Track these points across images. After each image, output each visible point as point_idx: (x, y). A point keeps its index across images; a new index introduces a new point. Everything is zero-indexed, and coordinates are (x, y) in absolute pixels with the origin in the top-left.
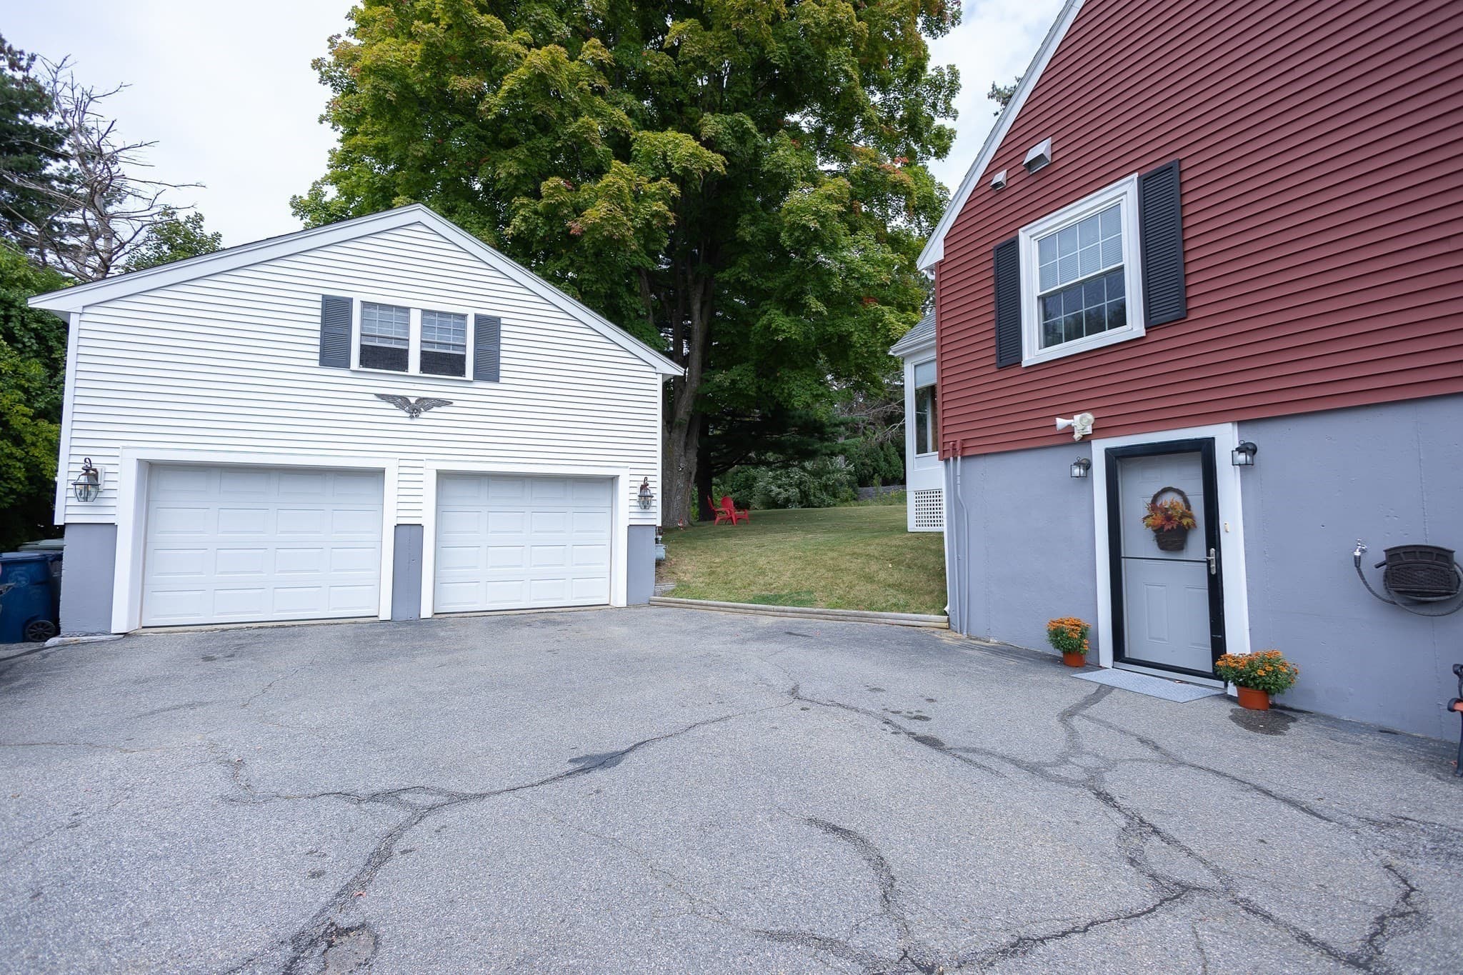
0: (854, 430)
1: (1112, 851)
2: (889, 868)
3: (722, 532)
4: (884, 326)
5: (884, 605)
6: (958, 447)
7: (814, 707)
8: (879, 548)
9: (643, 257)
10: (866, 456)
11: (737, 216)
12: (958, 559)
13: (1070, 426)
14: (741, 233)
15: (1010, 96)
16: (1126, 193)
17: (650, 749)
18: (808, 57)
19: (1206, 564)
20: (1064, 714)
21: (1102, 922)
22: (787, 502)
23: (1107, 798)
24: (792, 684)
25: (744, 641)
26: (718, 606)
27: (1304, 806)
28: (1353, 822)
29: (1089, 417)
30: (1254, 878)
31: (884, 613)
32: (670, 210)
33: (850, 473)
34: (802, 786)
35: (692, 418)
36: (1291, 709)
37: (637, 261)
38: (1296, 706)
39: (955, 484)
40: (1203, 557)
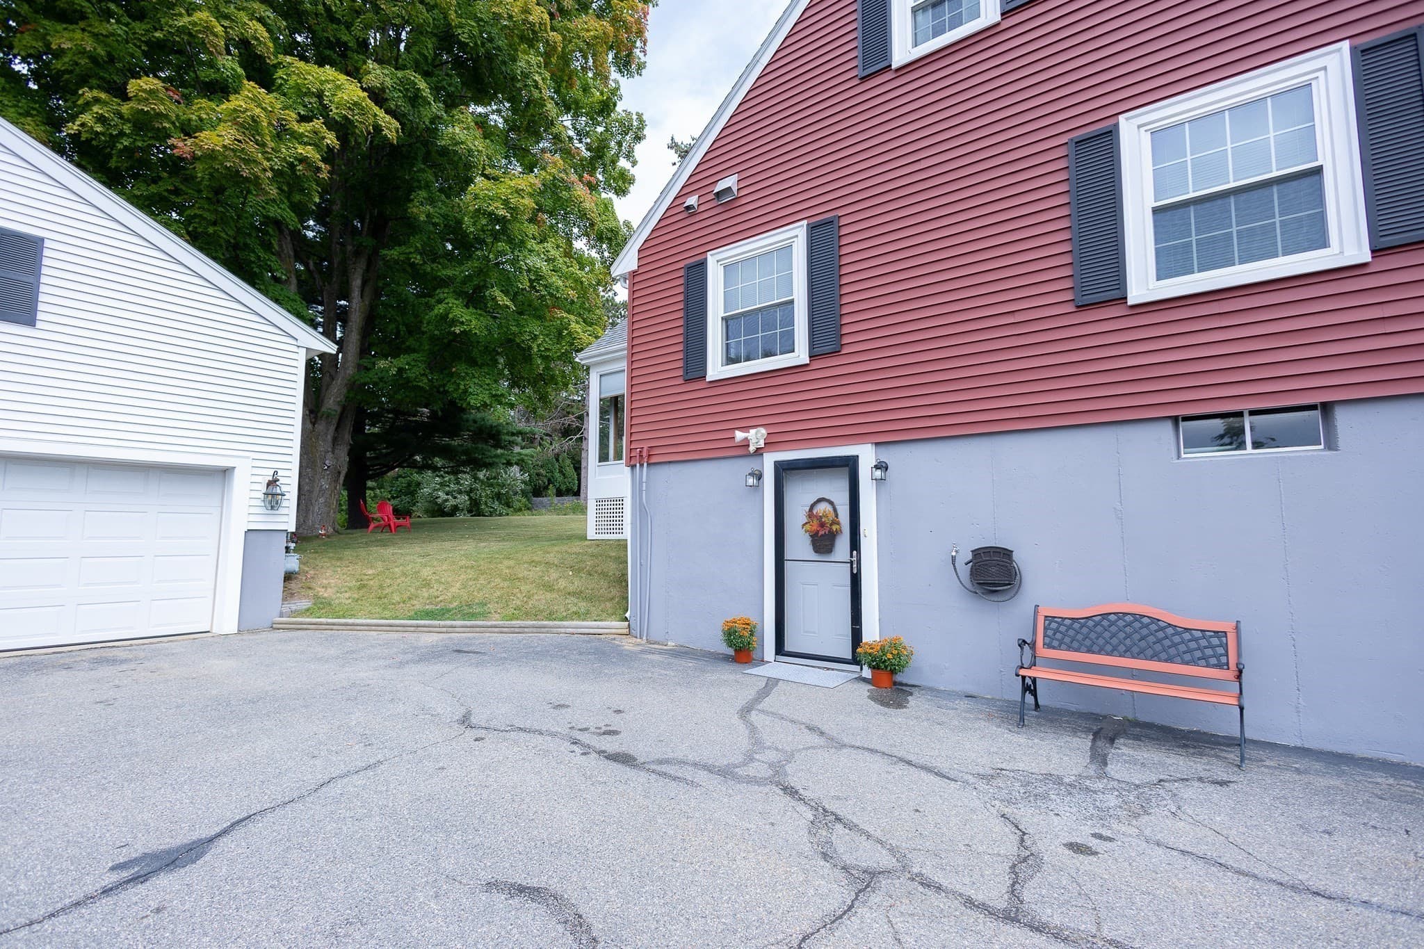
0: (530, 439)
1: (807, 848)
2: (589, 927)
3: (378, 541)
4: (570, 334)
5: (565, 614)
6: (644, 454)
7: (490, 736)
8: (560, 556)
9: (284, 209)
10: (542, 467)
11: (411, 190)
12: (641, 565)
13: (746, 439)
14: (415, 210)
15: (687, 152)
16: (797, 236)
17: (253, 827)
18: (499, 48)
19: (849, 565)
20: (742, 710)
21: (812, 935)
22: (455, 510)
23: (791, 792)
24: (463, 710)
25: (401, 664)
26: (367, 625)
27: (936, 771)
28: (971, 779)
29: (763, 431)
30: (920, 850)
31: (565, 623)
32: (324, 160)
33: (524, 482)
34: (478, 840)
35: (344, 408)
36: (906, 685)
37: (274, 211)
38: (910, 682)
39: (641, 491)
40: (847, 558)
